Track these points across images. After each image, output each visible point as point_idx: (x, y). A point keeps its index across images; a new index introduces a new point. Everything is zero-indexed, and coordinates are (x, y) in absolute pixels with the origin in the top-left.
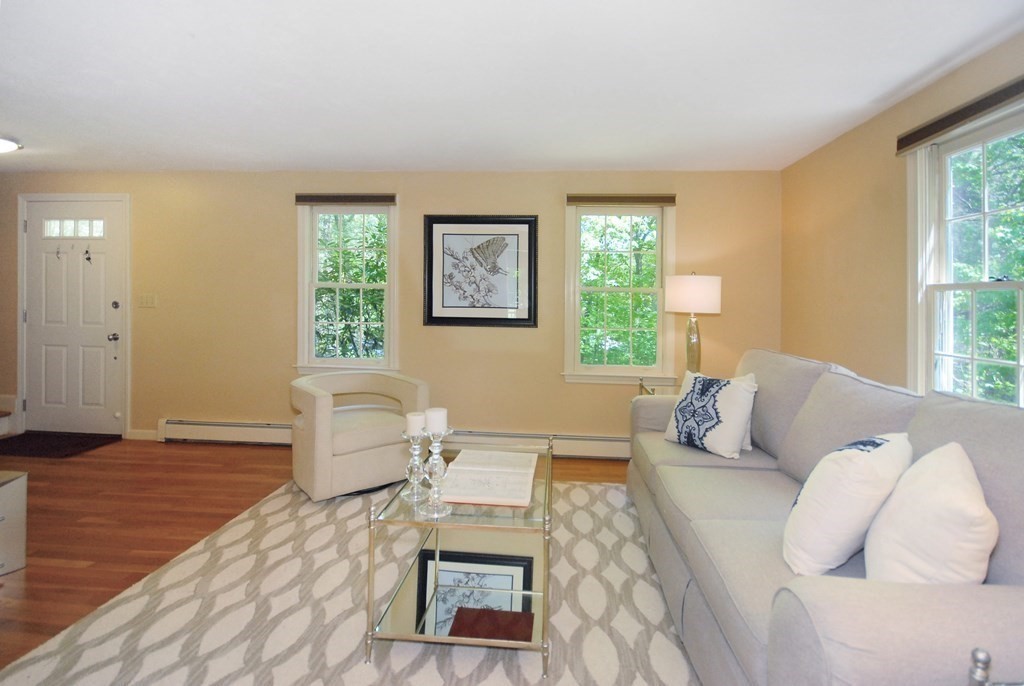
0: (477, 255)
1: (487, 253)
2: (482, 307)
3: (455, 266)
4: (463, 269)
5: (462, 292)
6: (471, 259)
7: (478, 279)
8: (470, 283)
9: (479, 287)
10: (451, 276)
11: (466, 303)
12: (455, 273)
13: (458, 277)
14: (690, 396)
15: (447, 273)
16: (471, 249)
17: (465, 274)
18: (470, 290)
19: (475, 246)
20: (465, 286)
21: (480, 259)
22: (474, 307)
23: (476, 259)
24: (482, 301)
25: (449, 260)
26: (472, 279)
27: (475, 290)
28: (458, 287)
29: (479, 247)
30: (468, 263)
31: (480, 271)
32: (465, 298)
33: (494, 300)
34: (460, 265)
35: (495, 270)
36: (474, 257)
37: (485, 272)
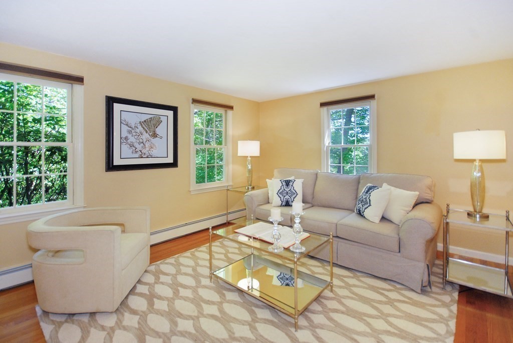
0: (144, 126)
1: (151, 125)
2: (147, 157)
3: (130, 132)
4: (134, 134)
5: (134, 149)
6: (140, 128)
7: (145, 140)
8: (139, 143)
9: (145, 145)
10: (126, 138)
11: (137, 155)
12: (130, 136)
13: (132, 139)
14: (282, 187)
15: (124, 136)
16: (140, 122)
17: (136, 137)
18: (139, 147)
19: (143, 120)
20: (137, 145)
21: (146, 128)
22: (142, 157)
23: (144, 128)
24: (147, 154)
25: (125, 128)
26: (141, 140)
27: (142, 147)
28: (132, 146)
29: (145, 121)
30: (138, 131)
31: (146, 136)
32: (136, 152)
33: (154, 152)
34: (133, 131)
35: (155, 135)
36: (142, 127)
37: (149, 136)
